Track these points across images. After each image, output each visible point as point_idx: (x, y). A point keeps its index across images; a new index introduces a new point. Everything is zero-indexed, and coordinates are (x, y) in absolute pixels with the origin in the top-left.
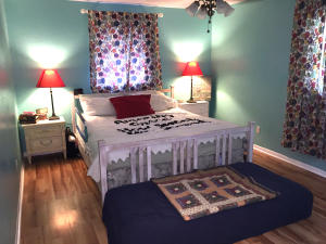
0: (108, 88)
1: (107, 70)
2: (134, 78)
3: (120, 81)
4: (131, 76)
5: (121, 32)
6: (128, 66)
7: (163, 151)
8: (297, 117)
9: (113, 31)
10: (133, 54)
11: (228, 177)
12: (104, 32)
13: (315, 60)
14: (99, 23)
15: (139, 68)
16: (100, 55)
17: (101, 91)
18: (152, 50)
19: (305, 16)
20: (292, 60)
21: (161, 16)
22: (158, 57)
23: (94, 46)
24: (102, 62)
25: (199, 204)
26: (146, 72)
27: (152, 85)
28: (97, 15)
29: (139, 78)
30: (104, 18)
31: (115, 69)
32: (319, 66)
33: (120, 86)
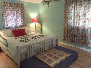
0: (9, 27)
1: (9, 21)
2: (18, 24)
3: (13, 25)
4: (17, 23)
5: (13, 9)
6: (16, 20)
7: (37, 46)
8: (67, 32)
9: (10, 9)
10: (17, 16)
11: (56, 51)
12: (7, 9)
13: (70, 17)
14: (5, 6)
15: (19, 21)
16: (6, 16)
17: (7, 28)
18: (23, 15)
19: (68, 6)
20: (64, 18)
21: (25, 4)
22: (25, 17)
23: (3, 13)
24: (7, 19)
25: (53, 61)
26: (22, 22)
27: (24, 26)
28: (4, 3)
29: (20, 23)
30: (7, 4)
31: (12, 21)
32: (72, 19)
33: (14, 26)
